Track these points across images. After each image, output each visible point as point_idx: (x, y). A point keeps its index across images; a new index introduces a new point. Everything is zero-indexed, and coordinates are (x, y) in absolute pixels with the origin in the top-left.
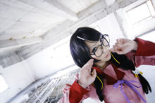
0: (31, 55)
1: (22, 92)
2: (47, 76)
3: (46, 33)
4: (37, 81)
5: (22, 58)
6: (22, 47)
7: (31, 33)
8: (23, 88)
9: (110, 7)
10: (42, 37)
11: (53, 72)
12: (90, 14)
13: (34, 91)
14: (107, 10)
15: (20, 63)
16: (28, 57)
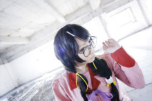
3: (33, 35)
5: (5, 61)
9: (95, 11)
10: (29, 38)
12: (77, 17)
15: (3, 66)
16: (12, 60)
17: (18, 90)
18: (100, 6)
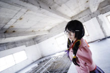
1: (34, 62)
3: (51, 29)
4: (43, 57)
5: (36, 43)
6: (37, 36)
7: (43, 28)
8: (35, 60)
9: (93, 13)
10: (49, 31)
13: (41, 62)
14: (91, 16)
15: (34, 45)
16: (39, 42)
17: (42, 60)
18: (98, 9)
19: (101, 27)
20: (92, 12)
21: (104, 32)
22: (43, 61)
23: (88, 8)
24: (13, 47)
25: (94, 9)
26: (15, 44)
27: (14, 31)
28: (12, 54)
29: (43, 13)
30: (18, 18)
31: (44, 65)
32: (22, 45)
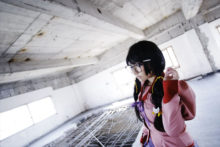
0: (84, 79)
2: (100, 107)
3: (104, 53)
4: (87, 111)
5: (73, 81)
6: (75, 68)
7: (87, 52)
10: (99, 57)
11: (107, 102)
12: (161, 31)
14: (185, 26)
15: (69, 87)
16: (80, 81)
17: (85, 116)
18: (199, 12)
19: (205, 49)
20: (187, 18)
21: (210, 60)
22: (89, 118)
23: (180, 11)
24: (27, 91)
25: (191, 12)
26: (31, 85)
27: (28, 60)
28: (26, 104)
29: (85, 22)
30: (35, 33)
31: (90, 127)
32: (46, 86)
